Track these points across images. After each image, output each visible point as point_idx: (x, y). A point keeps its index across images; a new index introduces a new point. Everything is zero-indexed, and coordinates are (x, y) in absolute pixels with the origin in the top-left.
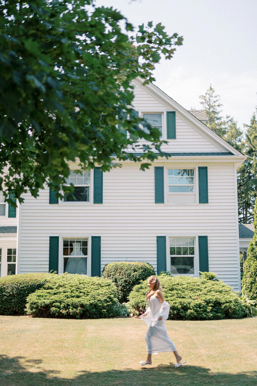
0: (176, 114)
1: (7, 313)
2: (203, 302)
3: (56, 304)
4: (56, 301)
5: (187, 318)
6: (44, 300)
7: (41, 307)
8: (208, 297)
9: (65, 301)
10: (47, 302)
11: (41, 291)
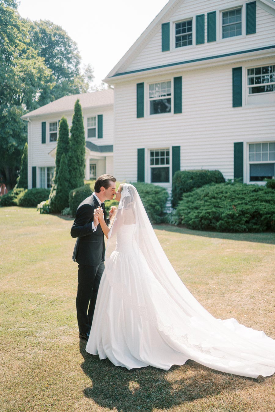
0: (257, 4)
2: (238, 213)
8: (247, 207)
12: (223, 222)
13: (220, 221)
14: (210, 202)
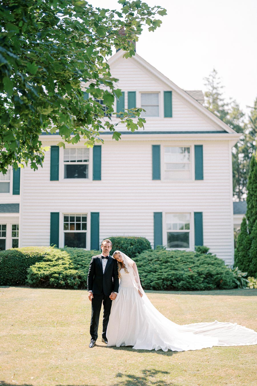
0: (173, 93)
1: (9, 284)
2: (195, 274)
3: (55, 275)
4: (55, 273)
5: (180, 289)
6: (44, 272)
7: (41, 278)
8: (200, 269)
9: (64, 273)
10: (47, 273)
11: (41, 263)
12: (184, 282)
13: (182, 282)
14: (165, 266)
